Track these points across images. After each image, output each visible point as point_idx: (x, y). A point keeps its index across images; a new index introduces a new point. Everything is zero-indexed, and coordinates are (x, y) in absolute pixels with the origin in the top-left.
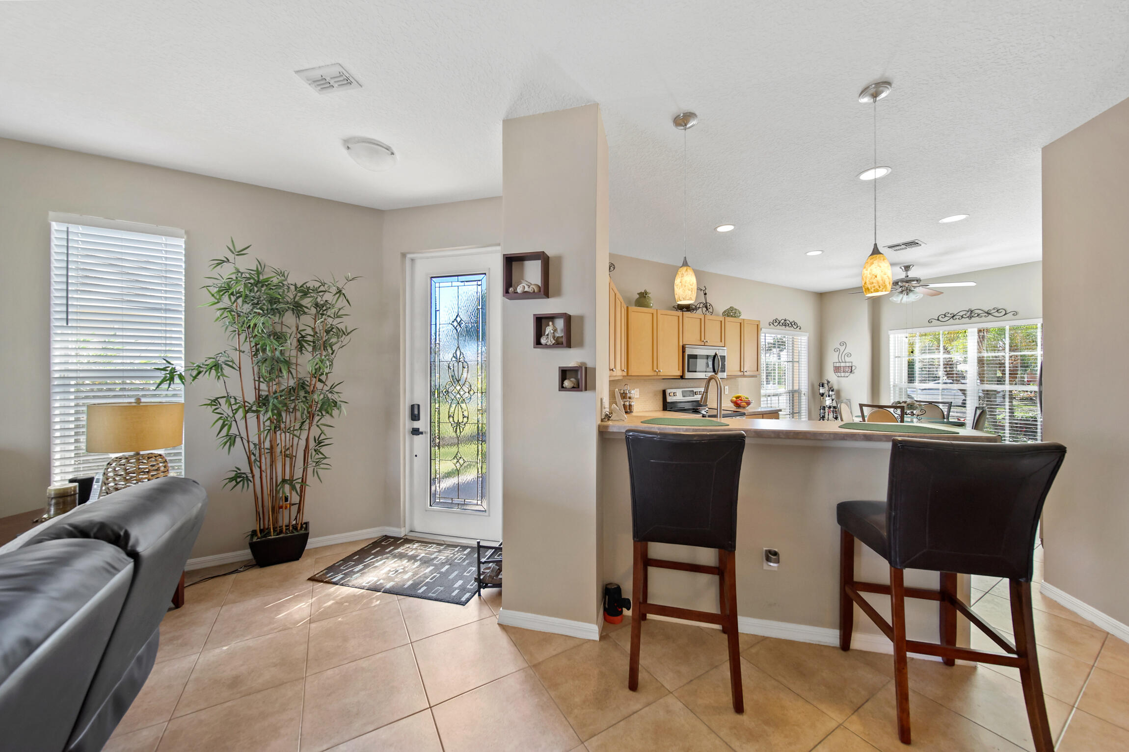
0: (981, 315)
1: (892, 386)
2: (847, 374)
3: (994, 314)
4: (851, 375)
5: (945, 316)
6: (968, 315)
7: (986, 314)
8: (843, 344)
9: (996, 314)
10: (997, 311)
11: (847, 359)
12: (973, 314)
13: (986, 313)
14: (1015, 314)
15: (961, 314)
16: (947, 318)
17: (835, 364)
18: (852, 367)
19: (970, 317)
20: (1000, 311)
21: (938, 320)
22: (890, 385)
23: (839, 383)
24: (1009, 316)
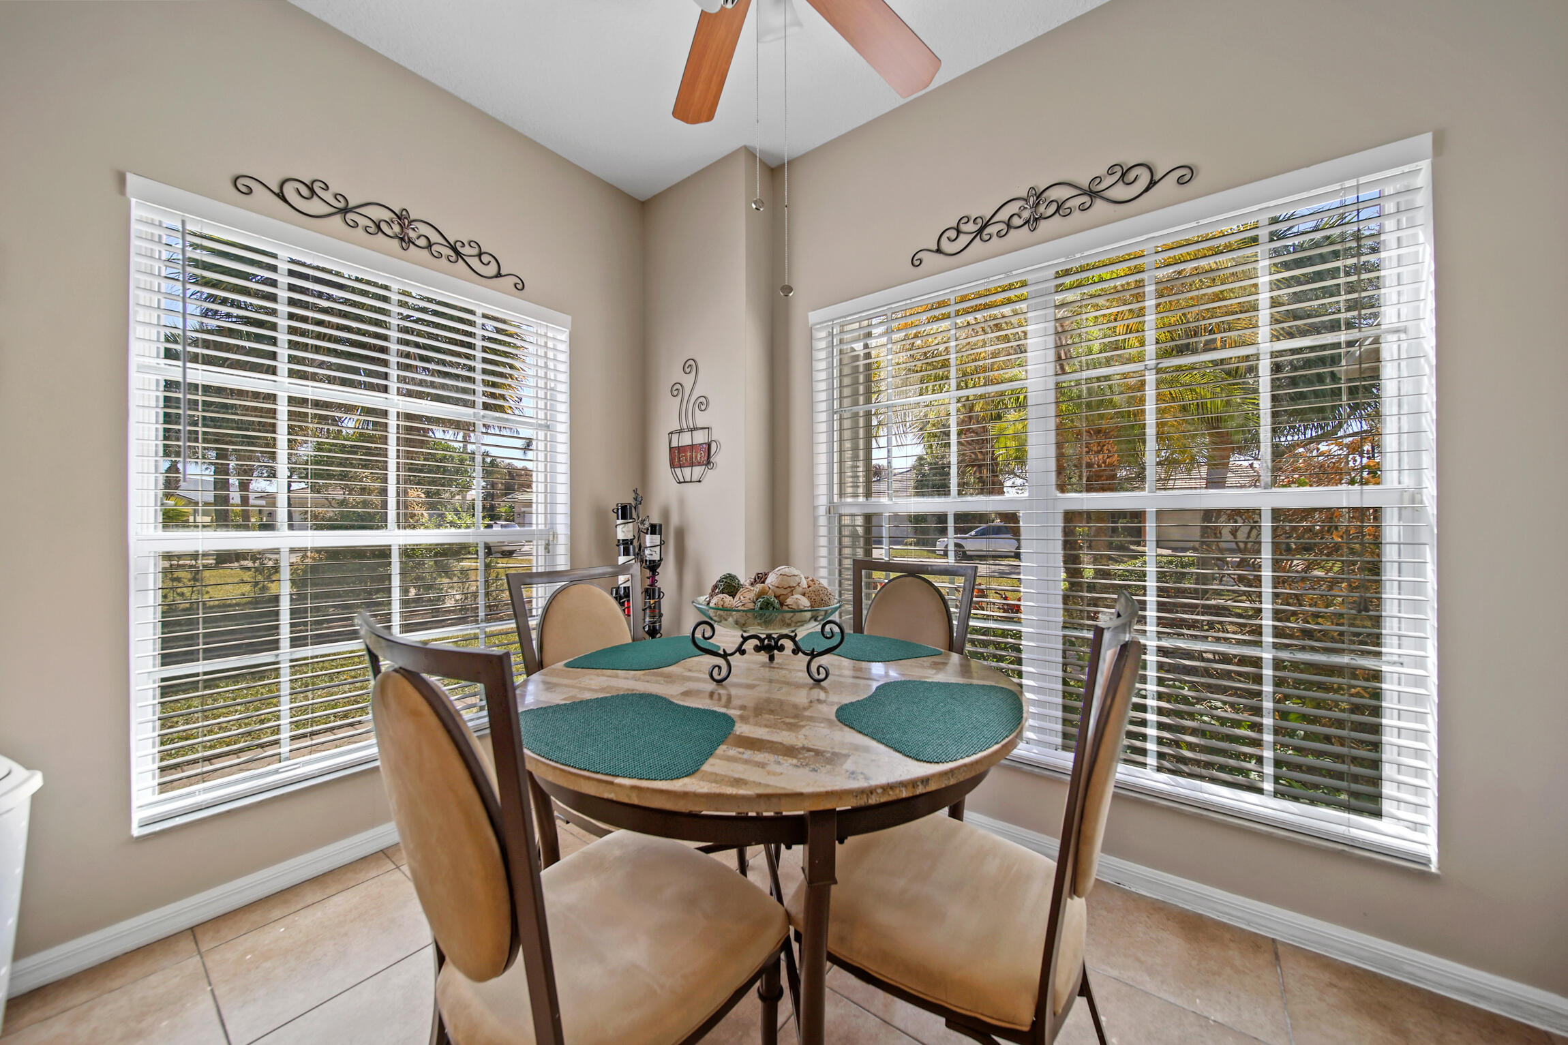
0: (1067, 205)
1: (822, 511)
2: (698, 471)
3: (1110, 194)
4: (710, 473)
5: (959, 232)
6: (1026, 214)
7: (1085, 199)
8: (690, 366)
9: (1120, 192)
10: (1123, 175)
11: (701, 419)
12: (1042, 209)
13: (1084, 193)
14: (1187, 175)
15: (1004, 215)
16: (964, 240)
17: (675, 437)
18: (709, 445)
19: (1033, 222)
20: (1131, 176)
21: (939, 251)
22: (815, 508)
23: (682, 502)
24: (1167, 186)
